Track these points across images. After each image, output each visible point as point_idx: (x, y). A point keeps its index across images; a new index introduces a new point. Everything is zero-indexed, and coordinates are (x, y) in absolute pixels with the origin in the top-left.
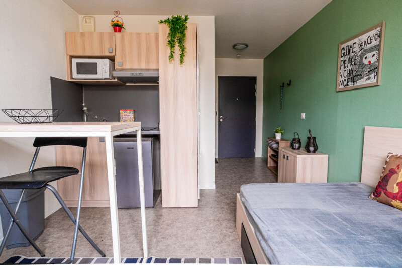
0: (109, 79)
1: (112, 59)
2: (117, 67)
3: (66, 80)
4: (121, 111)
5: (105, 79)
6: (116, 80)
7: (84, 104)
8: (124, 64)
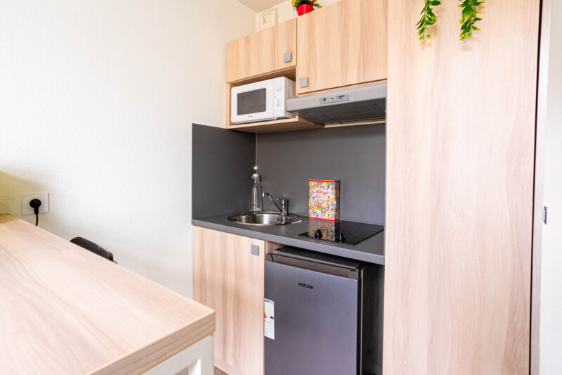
0: (286, 118)
1: (290, 75)
2: (299, 90)
3: (224, 127)
4: (312, 184)
5: (278, 119)
6: (296, 119)
7: (256, 168)
8: (312, 82)
